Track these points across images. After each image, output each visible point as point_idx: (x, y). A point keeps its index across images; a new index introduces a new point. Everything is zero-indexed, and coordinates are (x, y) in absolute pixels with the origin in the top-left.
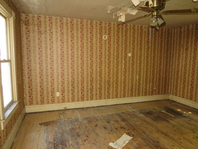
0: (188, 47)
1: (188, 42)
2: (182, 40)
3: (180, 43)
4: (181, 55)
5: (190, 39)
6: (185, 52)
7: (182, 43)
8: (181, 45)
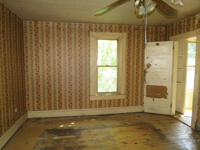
0: (49, 48)
1: (48, 42)
2: (40, 39)
3: (37, 42)
4: (40, 58)
5: (51, 39)
6: (45, 53)
7: (40, 41)
8: (39, 45)
